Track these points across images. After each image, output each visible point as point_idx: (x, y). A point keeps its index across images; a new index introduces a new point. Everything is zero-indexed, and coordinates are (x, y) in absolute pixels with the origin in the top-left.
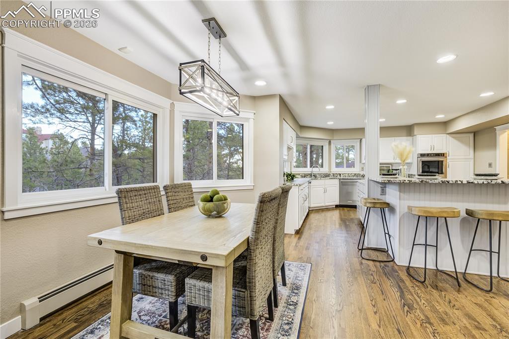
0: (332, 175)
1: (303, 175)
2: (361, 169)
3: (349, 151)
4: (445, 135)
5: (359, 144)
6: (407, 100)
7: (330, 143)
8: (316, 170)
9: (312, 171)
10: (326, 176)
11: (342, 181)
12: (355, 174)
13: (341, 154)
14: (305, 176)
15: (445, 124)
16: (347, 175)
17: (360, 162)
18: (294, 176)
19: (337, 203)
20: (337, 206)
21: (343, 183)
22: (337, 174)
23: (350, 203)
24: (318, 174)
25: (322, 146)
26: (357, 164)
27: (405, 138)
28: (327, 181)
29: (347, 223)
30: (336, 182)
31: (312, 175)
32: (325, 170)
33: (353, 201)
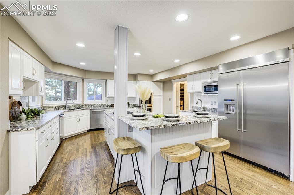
0: (85, 105)
1: (57, 107)
2: (106, 100)
3: (97, 87)
4: (152, 82)
5: (104, 83)
6: (141, 54)
7: (83, 80)
8: (70, 103)
9: (66, 104)
10: (79, 107)
11: (92, 110)
12: (102, 105)
13: (92, 89)
14: (58, 108)
15: (152, 76)
16: (96, 106)
17: (106, 96)
18: (39, 112)
19: (89, 128)
20: (89, 131)
21: (93, 112)
22: (88, 105)
23: (99, 127)
24: (73, 105)
25: (76, 83)
26: (104, 97)
27: (132, 82)
28: (80, 112)
29: (98, 150)
30: (88, 112)
31: (67, 106)
32: (78, 102)
33: (101, 125)
